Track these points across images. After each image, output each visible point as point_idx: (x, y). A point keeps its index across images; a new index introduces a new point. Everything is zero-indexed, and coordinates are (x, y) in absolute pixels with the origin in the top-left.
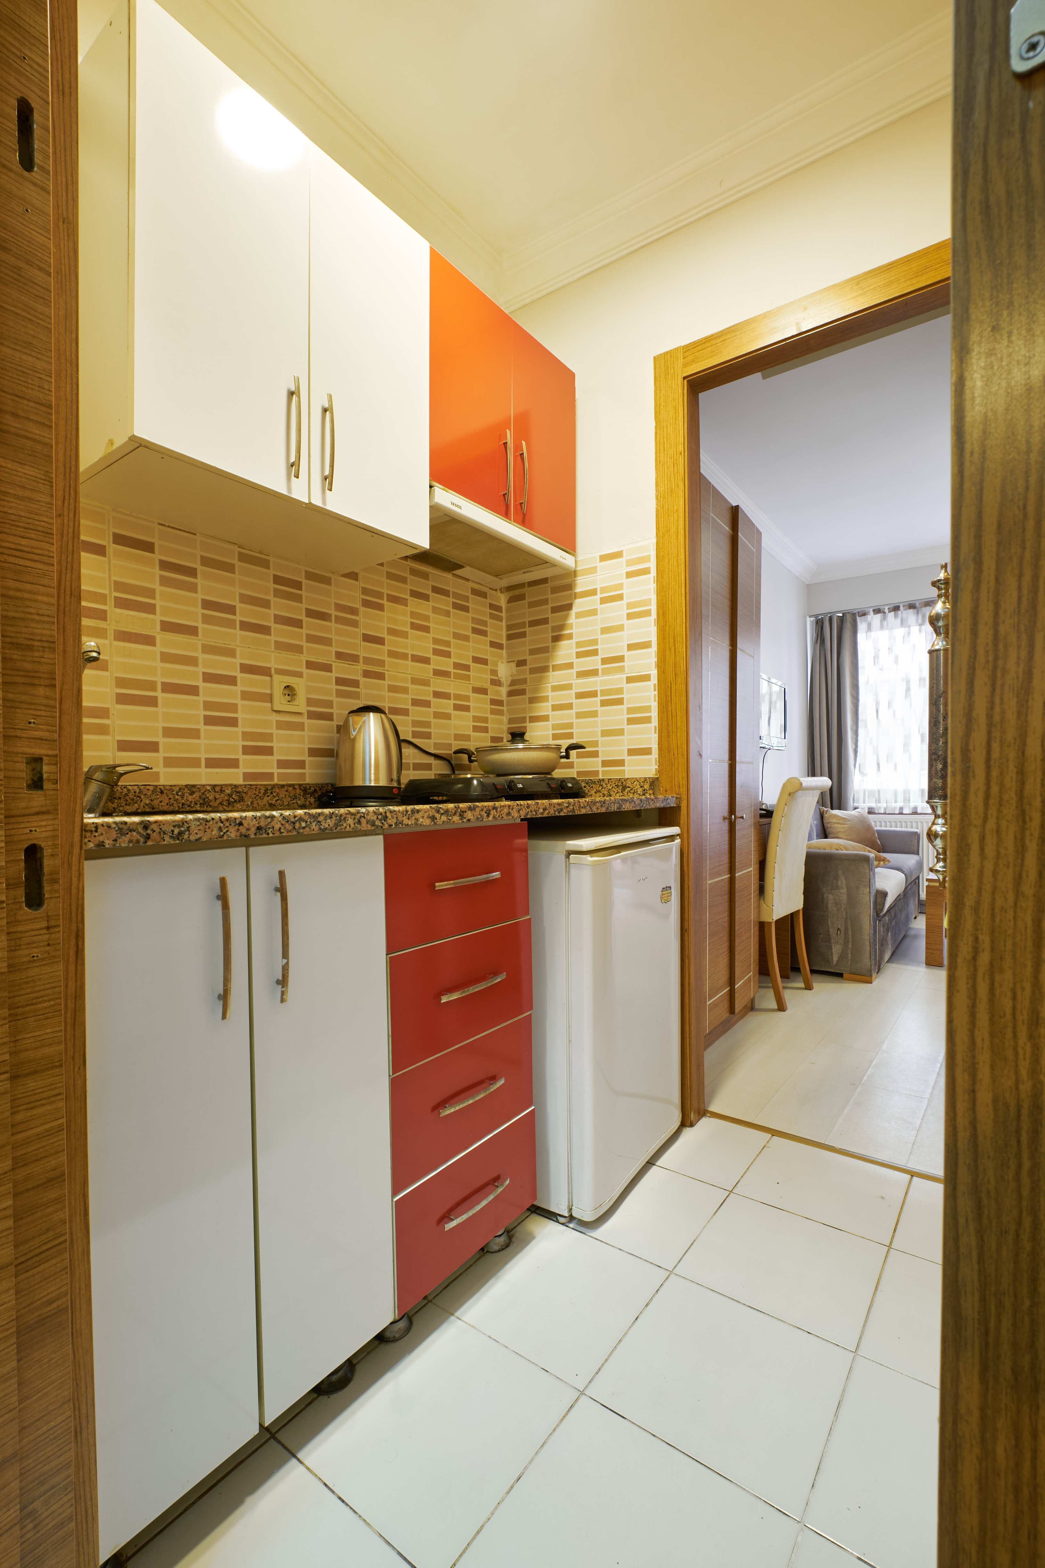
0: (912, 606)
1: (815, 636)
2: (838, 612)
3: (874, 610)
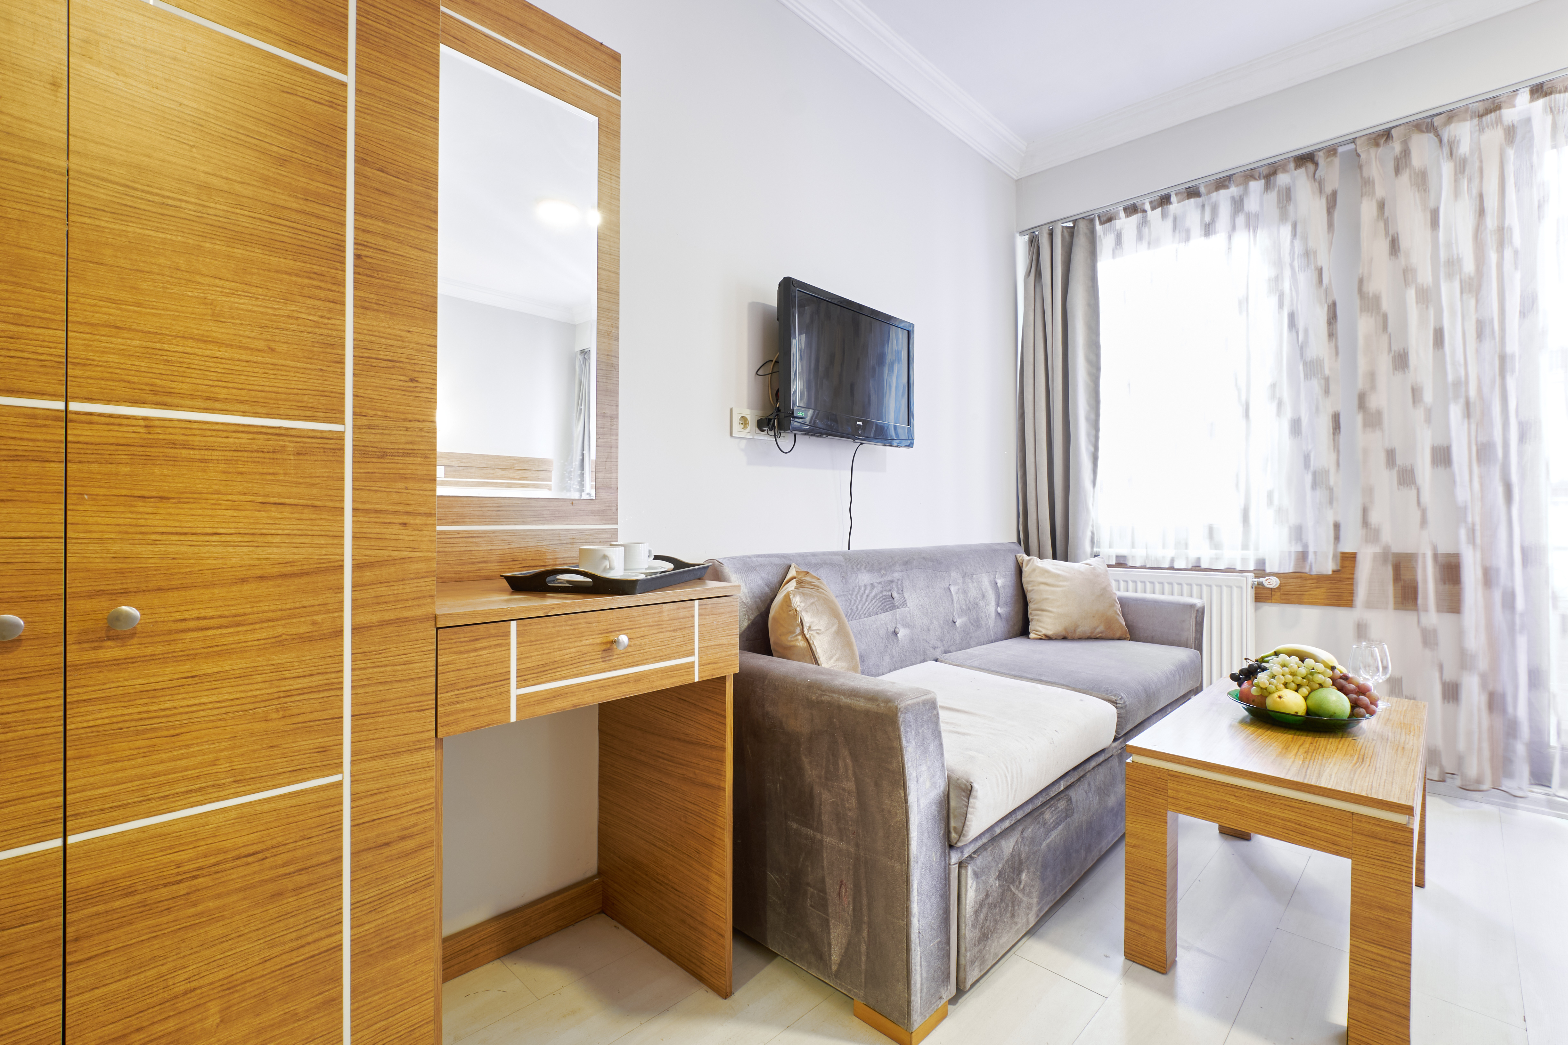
0: (1192, 193)
2: (1064, 220)
3: (1125, 209)
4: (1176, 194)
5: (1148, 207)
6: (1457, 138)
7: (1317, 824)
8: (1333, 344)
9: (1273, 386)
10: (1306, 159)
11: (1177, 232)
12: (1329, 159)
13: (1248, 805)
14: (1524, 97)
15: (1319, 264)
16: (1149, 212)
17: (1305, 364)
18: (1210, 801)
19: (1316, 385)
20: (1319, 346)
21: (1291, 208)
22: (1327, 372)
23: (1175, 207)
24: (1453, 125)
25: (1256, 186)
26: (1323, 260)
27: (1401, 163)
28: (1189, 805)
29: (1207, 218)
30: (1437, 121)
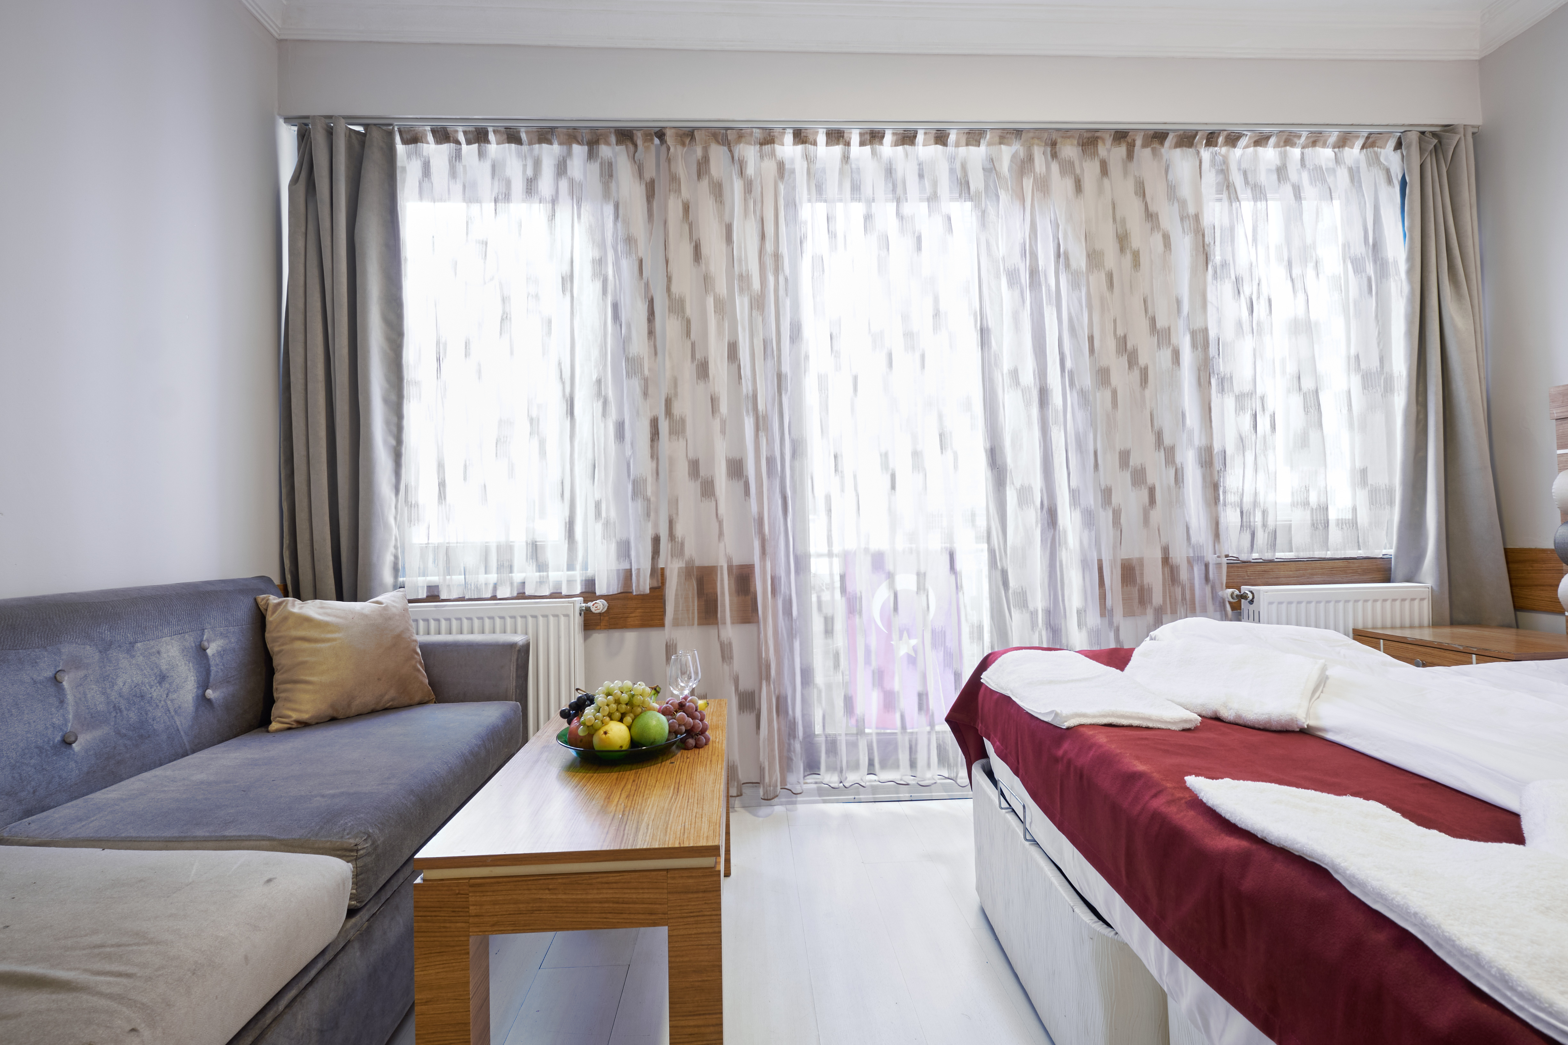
2: (349, 120)
3: (434, 132)
4: (494, 131)
5: (461, 137)
6: (745, 159)
7: (634, 896)
8: (652, 343)
9: (599, 382)
10: (625, 135)
11: (496, 179)
12: (646, 144)
13: (564, 897)
14: (789, 138)
15: (640, 254)
16: (464, 146)
17: (628, 361)
18: (521, 906)
19: (636, 385)
20: (639, 345)
21: (613, 186)
22: (646, 372)
23: (494, 148)
24: (742, 145)
25: (579, 151)
26: (643, 250)
27: (703, 167)
28: (495, 919)
29: (530, 173)
30: (731, 135)
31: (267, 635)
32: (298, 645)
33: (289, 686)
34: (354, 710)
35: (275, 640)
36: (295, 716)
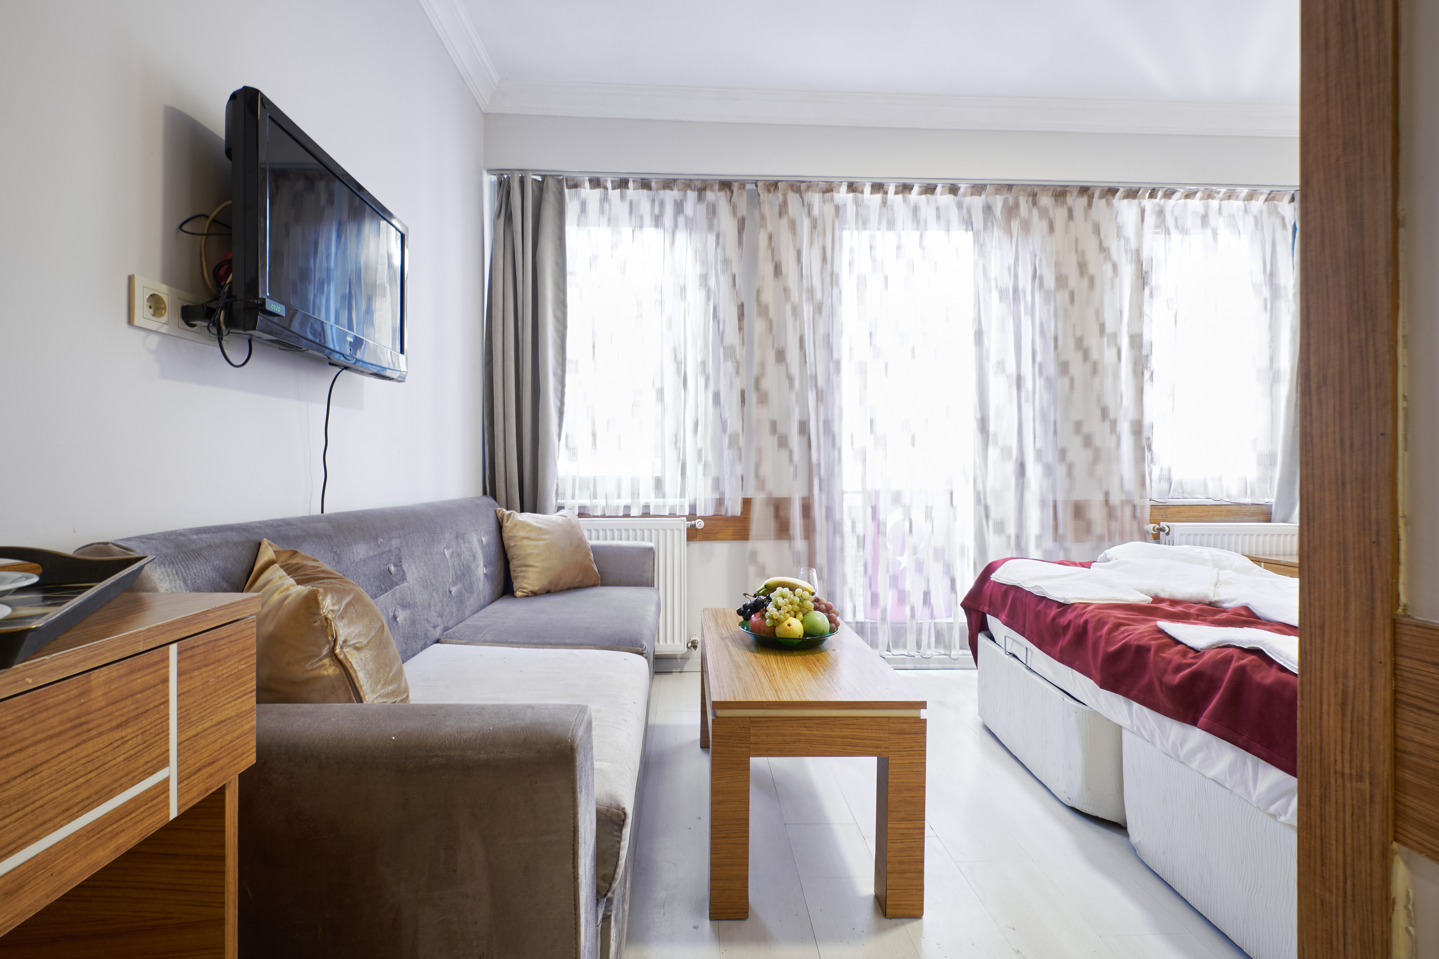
0: (645, 184)
1: (496, 204)
2: (535, 172)
3: (590, 181)
4: (633, 181)
5: (609, 185)
6: (812, 203)
8: (741, 336)
9: (704, 363)
10: (726, 185)
11: (633, 216)
12: (740, 191)
14: (844, 188)
15: (734, 271)
16: (610, 190)
17: (724, 349)
19: (730, 366)
20: (732, 337)
21: (715, 221)
22: (738, 357)
23: (632, 192)
24: (810, 193)
25: (692, 195)
26: (736, 268)
27: (783, 209)
29: (657, 211)
30: (803, 186)
31: (504, 535)
32: (525, 542)
33: (524, 569)
34: (559, 588)
35: (510, 538)
36: (530, 588)
